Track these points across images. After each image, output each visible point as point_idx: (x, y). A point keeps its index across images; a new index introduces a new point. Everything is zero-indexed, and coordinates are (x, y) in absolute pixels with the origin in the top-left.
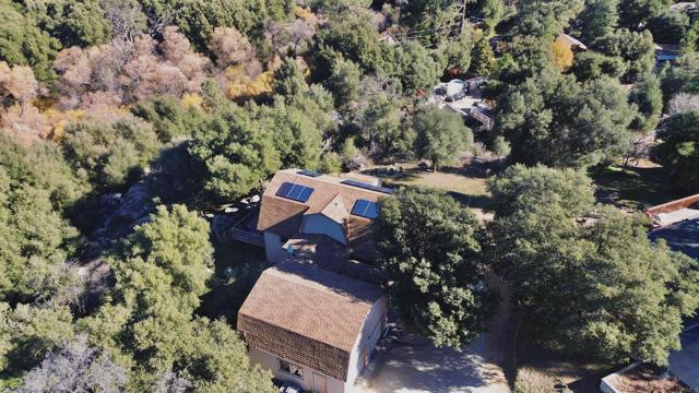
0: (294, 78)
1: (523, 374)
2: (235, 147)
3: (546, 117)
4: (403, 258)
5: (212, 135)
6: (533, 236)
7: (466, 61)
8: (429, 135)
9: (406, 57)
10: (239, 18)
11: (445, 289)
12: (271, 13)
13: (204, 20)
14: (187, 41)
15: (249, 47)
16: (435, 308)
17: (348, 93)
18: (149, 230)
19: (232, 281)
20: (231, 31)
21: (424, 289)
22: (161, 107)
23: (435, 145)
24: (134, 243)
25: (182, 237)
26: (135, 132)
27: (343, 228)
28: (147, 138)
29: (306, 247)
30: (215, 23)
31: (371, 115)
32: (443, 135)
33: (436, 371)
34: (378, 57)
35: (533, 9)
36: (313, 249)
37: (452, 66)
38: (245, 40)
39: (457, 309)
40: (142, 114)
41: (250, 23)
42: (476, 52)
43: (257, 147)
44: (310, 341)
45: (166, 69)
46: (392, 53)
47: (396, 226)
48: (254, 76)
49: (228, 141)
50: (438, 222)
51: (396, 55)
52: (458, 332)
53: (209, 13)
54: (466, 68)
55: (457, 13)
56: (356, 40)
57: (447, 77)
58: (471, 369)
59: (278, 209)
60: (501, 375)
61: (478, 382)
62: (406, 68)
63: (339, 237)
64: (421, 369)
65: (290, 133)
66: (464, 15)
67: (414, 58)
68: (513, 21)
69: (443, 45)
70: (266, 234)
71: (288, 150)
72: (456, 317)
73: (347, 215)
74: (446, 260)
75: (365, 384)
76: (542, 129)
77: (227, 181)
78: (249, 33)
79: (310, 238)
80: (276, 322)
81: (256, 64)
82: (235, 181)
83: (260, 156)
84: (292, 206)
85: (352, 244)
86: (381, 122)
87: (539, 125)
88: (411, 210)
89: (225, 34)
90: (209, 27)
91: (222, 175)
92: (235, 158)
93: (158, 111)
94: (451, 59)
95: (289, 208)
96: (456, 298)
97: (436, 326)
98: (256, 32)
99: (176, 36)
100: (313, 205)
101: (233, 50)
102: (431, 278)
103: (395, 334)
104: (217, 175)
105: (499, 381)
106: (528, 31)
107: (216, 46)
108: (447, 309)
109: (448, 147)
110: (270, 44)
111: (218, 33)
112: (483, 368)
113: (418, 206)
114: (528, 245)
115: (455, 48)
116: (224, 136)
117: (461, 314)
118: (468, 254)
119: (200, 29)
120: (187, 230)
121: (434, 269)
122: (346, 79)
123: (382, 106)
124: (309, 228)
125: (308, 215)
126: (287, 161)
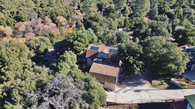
0: (82, 27)
1: (153, 81)
2: (79, 39)
3: (150, 30)
4: (126, 56)
5: (73, 37)
6: (155, 49)
7: (123, 23)
8: (121, 37)
9: (109, 22)
10: (63, 14)
11: (137, 62)
12: (71, 13)
13: (54, 14)
14: (51, 20)
15: (66, 21)
16: (135, 66)
17: (97, 30)
18: (65, 56)
19: (84, 67)
20: (62, 17)
21: (132, 63)
22: (51, 34)
23: (123, 39)
24: (60, 60)
25: (72, 58)
26: (45, 40)
27: (107, 55)
28: (48, 41)
29: (99, 60)
30: (57, 15)
31: (104, 34)
32: (125, 37)
33: (134, 83)
34: (103, 22)
35: (138, 11)
36: (101, 60)
37: (119, 25)
38: (66, 19)
39: (140, 66)
40: (46, 36)
41: (66, 15)
42: (125, 21)
43: (84, 39)
44: (107, 76)
45: (46, 26)
46: (106, 21)
47: (125, 50)
48: (68, 29)
49: (77, 38)
50: (134, 48)
51: (107, 22)
52: (140, 71)
53: (56, 13)
54: (123, 25)
55: (119, 12)
56: (97, 18)
57: (118, 28)
58: (141, 82)
59: (91, 52)
60: (148, 82)
61: (143, 84)
62: (109, 25)
63: (107, 57)
64: (130, 83)
65: (91, 36)
66: (121, 12)
67: (111, 22)
68: (132, 14)
69: (116, 20)
70: (87, 59)
71: (91, 40)
72: (140, 67)
73: (108, 52)
74: (136, 56)
75: (118, 87)
76: (149, 33)
77: (79, 46)
78: (66, 18)
79: (100, 58)
80: (98, 73)
81: (68, 26)
82: (80, 47)
83: (85, 41)
84: (94, 51)
85: (109, 59)
86: (107, 36)
87: (148, 32)
88: (128, 46)
89: (60, 18)
90: (56, 16)
91: (77, 45)
92: (80, 41)
93: (50, 35)
94: (119, 23)
95: (94, 52)
96: (139, 63)
97: (136, 69)
98: (68, 18)
99: (48, 18)
100: (100, 50)
101: (62, 22)
102: (133, 60)
103: (122, 77)
104: (76, 45)
105: (148, 83)
106: (137, 16)
107: (58, 21)
108: (137, 66)
109: (126, 40)
110: (71, 21)
111: (58, 18)
112: (144, 82)
113: (129, 45)
114: (154, 51)
115: (120, 20)
116: (76, 36)
117: (141, 66)
118: (141, 54)
119: (53, 17)
120: (72, 56)
121: (134, 58)
122: (97, 27)
123: (108, 32)
124: (99, 56)
125: (99, 53)
126: (90, 43)
